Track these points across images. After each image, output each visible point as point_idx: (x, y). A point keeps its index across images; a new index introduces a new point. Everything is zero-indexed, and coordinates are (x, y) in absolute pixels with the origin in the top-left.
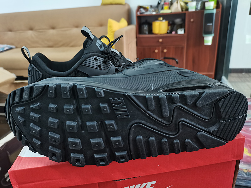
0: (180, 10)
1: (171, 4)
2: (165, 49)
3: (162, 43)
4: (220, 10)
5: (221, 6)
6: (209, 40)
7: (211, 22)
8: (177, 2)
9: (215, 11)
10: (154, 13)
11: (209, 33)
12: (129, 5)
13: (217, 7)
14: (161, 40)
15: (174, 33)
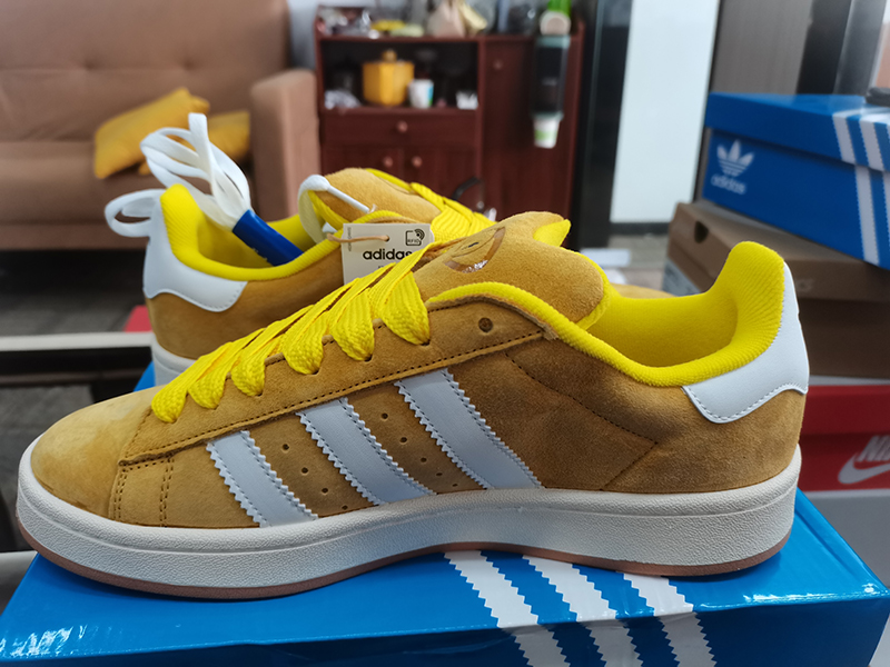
0: (459, 31)
1: (431, 8)
2: (416, 154)
3: (405, 135)
4: (580, 38)
5: (581, 27)
6: (548, 132)
7: (555, 72)
8: (451, 5)
9: (565, 43)
10: (374, 35)
11: (548, 109)
13: (573, 30)
14: (403, 127)
15: (442, 104)
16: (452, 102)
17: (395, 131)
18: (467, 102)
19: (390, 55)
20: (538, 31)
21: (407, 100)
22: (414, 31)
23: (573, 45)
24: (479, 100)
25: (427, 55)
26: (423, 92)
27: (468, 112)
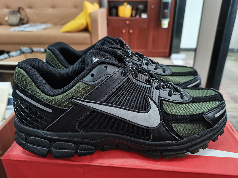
3: (129, 24)
6: (165, 23)
11: (165, 17)
14: (128, 22)
15: (138, 17)
16: (140, 16)
17: (126, 23)
18: (144, 16)
19: (126, 4)
23: (172, 2)
24: (148, 15)
27: (144, 19)
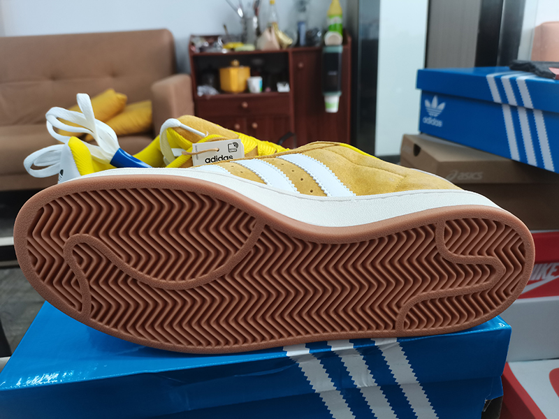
0: (276, 46)
1: (259, 33)
2: (255, 121)
3: (247, 110)
4: (349, 47)
5: (349, 39)
6: (333, 103)
7: (335, 68)
8: (270, 31)
9: (340, 49)
10: (225, 51)
11: (333, 90)
12: (170, 34)
13: (344, 42)
14: (245, 105)
15: (268, 90)
16: (275, 89)
17: (241, 107)
18: (283, 88)
19: (236, 63)
20: (323, 44)
21: (247, 89)
22: (249, 48)
23: (345, 51)
24: (290, 87)
25: (258, 62)
26: (256, 84)
27: (284, 94)
